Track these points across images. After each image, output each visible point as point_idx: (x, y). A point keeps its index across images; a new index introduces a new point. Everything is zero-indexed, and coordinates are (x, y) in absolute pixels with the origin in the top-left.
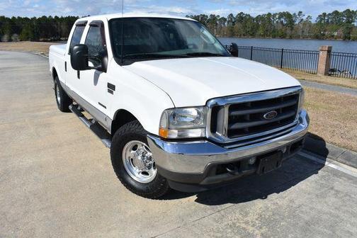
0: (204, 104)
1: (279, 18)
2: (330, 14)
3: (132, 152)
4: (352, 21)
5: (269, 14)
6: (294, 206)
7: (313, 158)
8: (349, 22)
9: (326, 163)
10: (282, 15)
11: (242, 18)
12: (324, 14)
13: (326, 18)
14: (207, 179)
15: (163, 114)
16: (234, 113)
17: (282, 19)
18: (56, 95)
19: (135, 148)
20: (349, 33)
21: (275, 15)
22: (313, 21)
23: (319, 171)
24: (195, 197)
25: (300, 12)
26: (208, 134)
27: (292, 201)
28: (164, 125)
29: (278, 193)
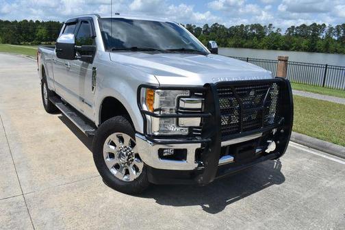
1: (251, 29)
2: (297, 27)
5: (242, 25)
10: (253, 27)
11: (216, 28)
12: (293, 27)
13: (295, 31)
17: (254, 31)
21: (247, 26)
22: (283, 33)
25: (271, 25)
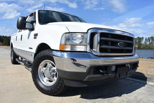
0: (86, 32)
3: (44, 68)
4: (141, 42)
6: (138, 99)
7: (140, 81)
8: (139, 42)
9: (147, 83)
14: (88, 76)
15: (62, 36)
16: (103, 38)
18: (11, 56)
19: (45, 66)
20: (140, 46)
23: (145, 86)
24: (80, 96)
26: (88, 50)
27: (136, 97)
28: (63, 42)
29: (127, 94)
